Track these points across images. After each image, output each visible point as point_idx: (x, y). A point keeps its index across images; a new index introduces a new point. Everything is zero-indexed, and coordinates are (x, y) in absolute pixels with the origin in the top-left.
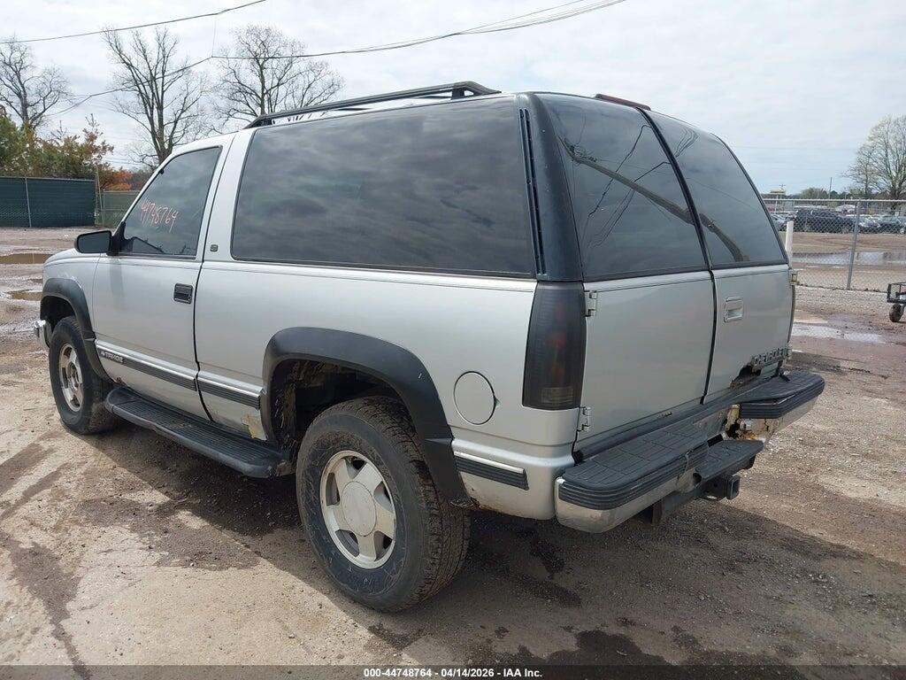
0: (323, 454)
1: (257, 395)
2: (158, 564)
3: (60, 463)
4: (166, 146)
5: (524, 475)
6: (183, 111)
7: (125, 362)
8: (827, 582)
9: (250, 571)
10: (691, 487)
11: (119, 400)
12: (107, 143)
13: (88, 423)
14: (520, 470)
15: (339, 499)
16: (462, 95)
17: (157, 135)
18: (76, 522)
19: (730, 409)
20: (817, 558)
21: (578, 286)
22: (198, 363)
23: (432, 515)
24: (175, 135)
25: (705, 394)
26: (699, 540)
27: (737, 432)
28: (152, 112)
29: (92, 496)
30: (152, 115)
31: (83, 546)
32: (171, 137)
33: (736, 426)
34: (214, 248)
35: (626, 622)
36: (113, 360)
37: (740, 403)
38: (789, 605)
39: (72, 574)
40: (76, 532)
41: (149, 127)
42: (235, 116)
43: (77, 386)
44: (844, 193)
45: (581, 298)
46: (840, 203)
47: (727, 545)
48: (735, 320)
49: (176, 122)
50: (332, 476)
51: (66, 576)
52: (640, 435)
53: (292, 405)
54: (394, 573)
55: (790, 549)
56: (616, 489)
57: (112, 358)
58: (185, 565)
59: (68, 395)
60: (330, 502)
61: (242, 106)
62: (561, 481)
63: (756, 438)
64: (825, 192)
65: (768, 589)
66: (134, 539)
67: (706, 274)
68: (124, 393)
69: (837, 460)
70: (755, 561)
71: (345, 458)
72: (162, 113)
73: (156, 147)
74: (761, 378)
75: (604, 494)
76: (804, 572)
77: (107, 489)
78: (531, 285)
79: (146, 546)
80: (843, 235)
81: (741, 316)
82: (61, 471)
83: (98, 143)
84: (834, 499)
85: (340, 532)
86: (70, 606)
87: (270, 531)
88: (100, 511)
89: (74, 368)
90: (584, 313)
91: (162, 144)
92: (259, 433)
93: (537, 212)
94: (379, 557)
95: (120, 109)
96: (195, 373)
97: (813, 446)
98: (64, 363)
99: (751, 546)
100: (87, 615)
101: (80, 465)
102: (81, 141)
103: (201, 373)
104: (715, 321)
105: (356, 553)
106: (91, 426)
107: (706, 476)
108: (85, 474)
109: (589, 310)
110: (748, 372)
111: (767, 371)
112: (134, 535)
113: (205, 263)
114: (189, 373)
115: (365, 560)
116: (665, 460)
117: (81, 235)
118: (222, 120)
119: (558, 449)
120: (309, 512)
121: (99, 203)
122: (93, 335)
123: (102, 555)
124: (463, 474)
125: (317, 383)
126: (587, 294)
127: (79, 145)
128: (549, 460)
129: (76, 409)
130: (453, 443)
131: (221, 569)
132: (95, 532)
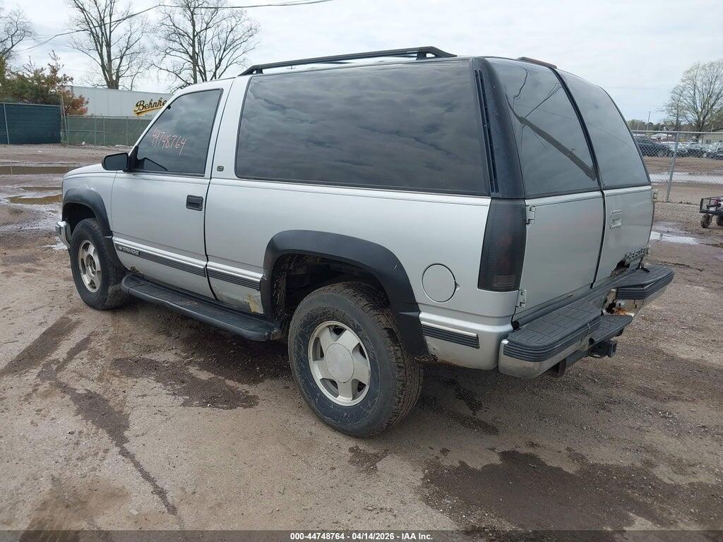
0: (312, 323)
1: (259, 280)
2: (183, 405)
3: (88, 331)
4: (114, 78)
5: (477, 338)
6: (127, 48)
7: (141, 254)
8: (672, 417)
9: (252, 409)
10: (587, 348)
11: (132, 283)
12: (67, 75)
13: (105, 302)
14: (475, 335)
15: (322, 355)
16: (424, 56)
17: (106, 68)
18: (114, 375)
19: (610, 292)
20: (664, 401)
21: (521, 202)
22: (207, 256)
23: (399, 367)
24: (121, 68)
25: (594, 281)
26: (577, 388)
27: (613, 309)
28: (101, 48)
29: (119, 356)
30: (102, 51)
31: (124, 392)
32: (118, 71)
33: (613, 305)
34: (221, 169)
35: (532, 445)
36: (130, 253)
37: (617, 288)
38: (647, 433)
39: (121, 412)
40: (116, 381)
41: (100, 61)
42: (171, 53)
43: (93, 273)
44: (659, 124)
45: (523, 211)
46: (655, 133)
47: (598, 392)
48: (617, 227)
49: (122, 58)
50: (317, 339)
51: (117, 413)
52: (554, 310)
53: (283, 288)
54: (369, 408)
55: (643, 394)
56: (545, 347)
57: (129, 251)
58: (204, 405)
59: (86, 280)
60: (315, 359)
61: (176, 46)
62: (505, 342)
63: (627, 313)
64: (644, 123)
65: (630, 422)
66: (161, 387)
67: (599, 193)
68: (135, 278)
69: (671, 331)
70: (619, 403)
71: (328, 326)
72: (110, 50)
73: (106, 79)
74: (629, 270)
75: (536, 350)
76: (656, 411)
77: (131, 352)
78: (487, 201)
79: (170, 392)
80: (659, 158)
81: (620, 224)
82: (92, 338)
83: (59, 75)
84: (672, 359)
85: (323, 380)
86: (126, 433)
87: (261, 381)
88: (130, 367)
89: (92, 258)
90: (525, 222)
91: (111, 76)
92: (257, 308)
93: (491, 147)
94: (354, 398)
95: (75, 46)
96: (205, 263)
97: (653, 321)
98: (83, 255)
99: (615, 393)
100: (141, 440)
101: (104, 333)
102: (47, 73)
103: (209, 263)
104: (604, 228)
105: (336, 395)
106: (107, 303)
107: (597, 340)
108: (109, 339)
109: (529, 220)
110: (622, 265)
111: (634, 264)
112: (159, 384)
113: (212, 179)
114: (200, 263)
115: (344, 400)
116: (576, 328)
117: (107, 156)
118: (160, 57)
119: (501, 320)
120: (299, 365)
121: (64, 125)
122: (111, 233)
123: (140, 399)
124: (427, 338)
125: (301, 272)
126: (528, 208)
127: (46, 76)
128: (496, 327)
129: (93, 291)
130: (420, 315)
131: (231, 408)
132: (130, 381)
